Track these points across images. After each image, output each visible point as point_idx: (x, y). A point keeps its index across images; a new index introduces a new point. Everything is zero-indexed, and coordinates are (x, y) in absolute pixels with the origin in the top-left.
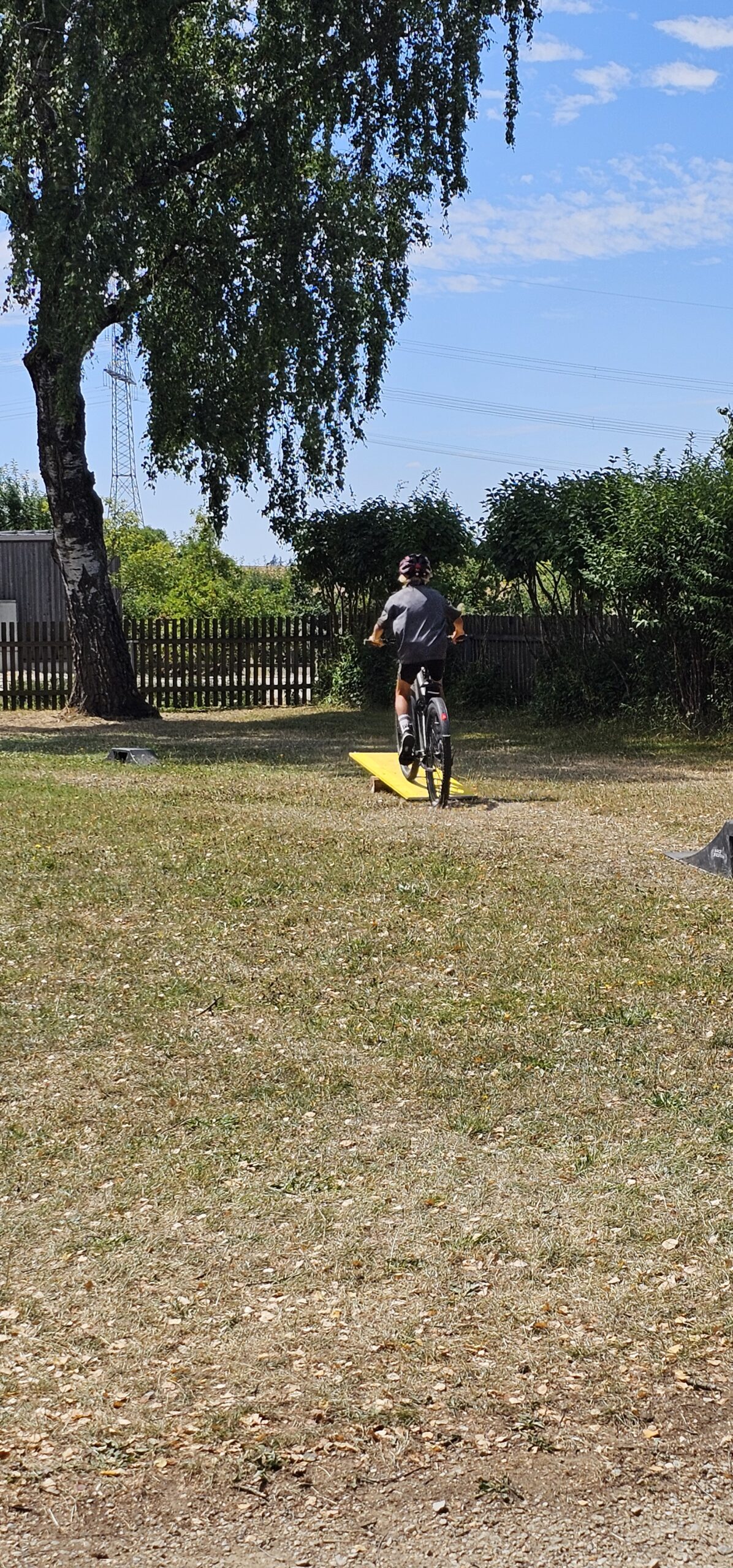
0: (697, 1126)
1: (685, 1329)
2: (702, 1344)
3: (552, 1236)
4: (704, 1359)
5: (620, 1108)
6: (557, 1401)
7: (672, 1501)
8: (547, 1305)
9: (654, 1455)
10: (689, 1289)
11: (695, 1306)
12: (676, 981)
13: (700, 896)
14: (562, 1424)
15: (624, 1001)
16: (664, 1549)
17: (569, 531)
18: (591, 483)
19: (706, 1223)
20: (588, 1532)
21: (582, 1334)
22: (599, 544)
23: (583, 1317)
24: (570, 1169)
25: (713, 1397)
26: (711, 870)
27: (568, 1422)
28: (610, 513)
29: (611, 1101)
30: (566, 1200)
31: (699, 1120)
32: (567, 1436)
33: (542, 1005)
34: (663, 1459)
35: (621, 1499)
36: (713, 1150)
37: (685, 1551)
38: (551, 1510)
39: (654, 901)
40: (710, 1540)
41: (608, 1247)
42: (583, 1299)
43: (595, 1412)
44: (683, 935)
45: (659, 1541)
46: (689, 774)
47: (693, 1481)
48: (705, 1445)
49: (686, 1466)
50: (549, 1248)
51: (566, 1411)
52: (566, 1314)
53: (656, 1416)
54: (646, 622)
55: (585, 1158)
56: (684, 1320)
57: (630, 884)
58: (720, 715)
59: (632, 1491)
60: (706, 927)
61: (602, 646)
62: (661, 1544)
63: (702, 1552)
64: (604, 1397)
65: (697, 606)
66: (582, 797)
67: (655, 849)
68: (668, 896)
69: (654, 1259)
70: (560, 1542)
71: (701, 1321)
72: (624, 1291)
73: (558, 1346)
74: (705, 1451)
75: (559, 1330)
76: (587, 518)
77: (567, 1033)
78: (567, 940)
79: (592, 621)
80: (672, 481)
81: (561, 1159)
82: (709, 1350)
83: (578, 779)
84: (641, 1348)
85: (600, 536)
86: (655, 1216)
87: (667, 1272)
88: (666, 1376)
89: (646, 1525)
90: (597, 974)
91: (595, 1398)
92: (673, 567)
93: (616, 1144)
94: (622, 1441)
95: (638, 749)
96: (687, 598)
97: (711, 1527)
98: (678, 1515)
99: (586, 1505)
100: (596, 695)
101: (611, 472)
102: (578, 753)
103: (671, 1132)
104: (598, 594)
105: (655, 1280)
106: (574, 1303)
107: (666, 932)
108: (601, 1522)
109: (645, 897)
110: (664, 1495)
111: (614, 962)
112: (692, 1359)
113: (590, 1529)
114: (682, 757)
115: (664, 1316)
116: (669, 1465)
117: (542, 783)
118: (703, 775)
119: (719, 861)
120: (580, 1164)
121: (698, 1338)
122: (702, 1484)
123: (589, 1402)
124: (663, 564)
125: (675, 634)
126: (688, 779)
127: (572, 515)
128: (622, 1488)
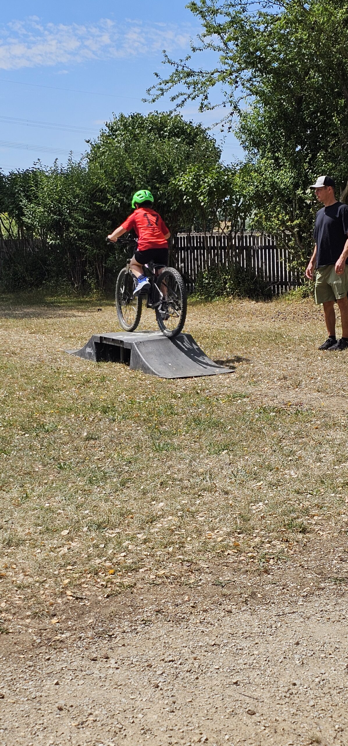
0: (79, 477)
1: (72, 572)
2: (79, 578)
3: (9, 532)
4: (80, 585)
5: (43, 471)
6: (10, 609)
7: (65, 652)
8: (6, 565)
9: (56, 631)
10: (74, 553)
11: (76, 561)
12: (70, 410)
13: (81, 370)
14: (13, 620)
15: (45, 421)
16: (61, 675)
17: (15, 198)
18: (25, 175)
19: (82, 522)
20: (25, 670)
21: (23, 577)
22: (30, 205)
23: (23, 569)
24: (18, 501)
25: (84, 602)
26: (86, 358)
27: (16, 619)
28: (34, 190)
29: (39, 467)
30: (16, 515)
31: (80, 474)
32: (15, 626)
33: (5, 424)
34: (61, 633)
35: (40, 653)
36: (86, 488)
37: (71, 675)
38: (7, 661)
39: (59, 373)
40: (83, 669)
41: (35, 536)
42: (24, 561)
43: (29, 613)
44: (73, 389)
45: (59, 671)
46: (76, 314)
47: (75, 642)
48: (81, 624)
49: (71, 635)
50: (7, 538)
51: (14, 614)
52: (15, 569)
53: (58, 613)
54: (54, 242)
55: (25, 495)
56: (71, 567)
57: (48, 366)
58: (91, 286)
59: (46, 649)
60: (84, 385)
61: (34, 254)
62: (59, 672)
63: (79, 675)
64: (33, 606)
65: (78, 234)
66: (25, 326)
67: (60, 349)
68: (66, 371)
69: (57, 540)
70: (11, 676)
71: (79, 567)
72: (43, 555)
73: (11, 584)
74: (81, 628)
75: (12, 576)
76: (23, 191)
77: (18, 437)
78: (18, 393)
79: (28, 241)
80: (64, 174)
81: (13, 496)
82: (83, 580)
83: (23, 318)
84: (51, 582)
85: (30, 201)
86: (59, 520)
87: (63, 545)
88: (62, 594)
89: (53, 664)
90: (32, 408)
91: (29, 607)
92: (65, 215)
93: (40, 488)
94: (41, 626)
95: (52, 303)
96: (73, 230)
97: (83, 663)
98: (67, 659)
99: (24, 657)
100: (31, 277)
101: (35, 170)
102: (24, 305)
103: (66, 480)
104: (30, 228)
105: (58, 550)
106: (19, 563)
107: (65, 387)
108: (31, 665)
109: (55, 372)
110: (61, 650)
111: (41, 402)
112: (75, 585)
113: (26, 668)
114: (73, 306)
115: (61, 566)
116: (63, 636)
117: (5, 320)
118: (83, 314)
119: (90, 354)
120: (23, 498)
121: (77, 575)
122: (79, 643)
123: (25, 609)
124: (61, 214)
125: (68, 247)
126: (76, 317)
127: (17, 190)
128: (41, 648)
